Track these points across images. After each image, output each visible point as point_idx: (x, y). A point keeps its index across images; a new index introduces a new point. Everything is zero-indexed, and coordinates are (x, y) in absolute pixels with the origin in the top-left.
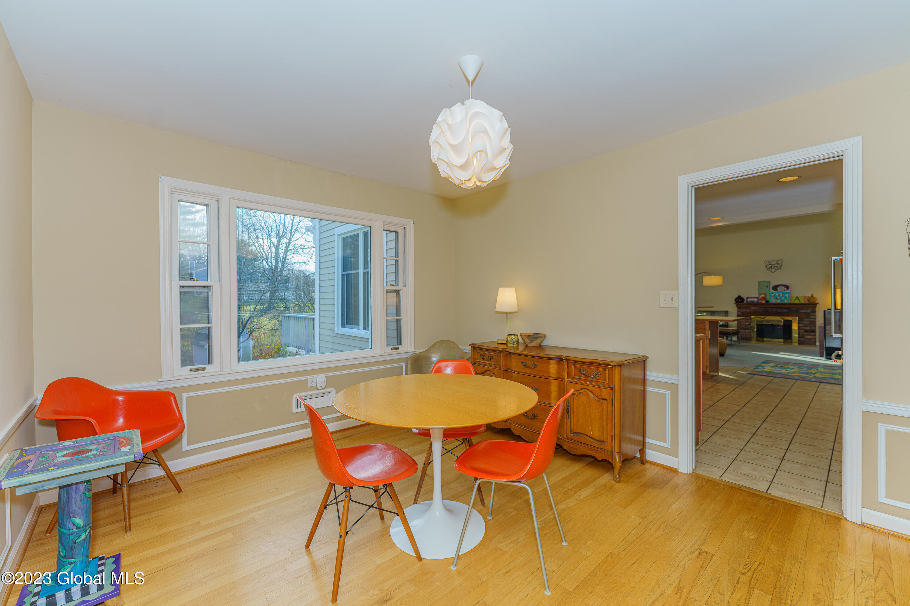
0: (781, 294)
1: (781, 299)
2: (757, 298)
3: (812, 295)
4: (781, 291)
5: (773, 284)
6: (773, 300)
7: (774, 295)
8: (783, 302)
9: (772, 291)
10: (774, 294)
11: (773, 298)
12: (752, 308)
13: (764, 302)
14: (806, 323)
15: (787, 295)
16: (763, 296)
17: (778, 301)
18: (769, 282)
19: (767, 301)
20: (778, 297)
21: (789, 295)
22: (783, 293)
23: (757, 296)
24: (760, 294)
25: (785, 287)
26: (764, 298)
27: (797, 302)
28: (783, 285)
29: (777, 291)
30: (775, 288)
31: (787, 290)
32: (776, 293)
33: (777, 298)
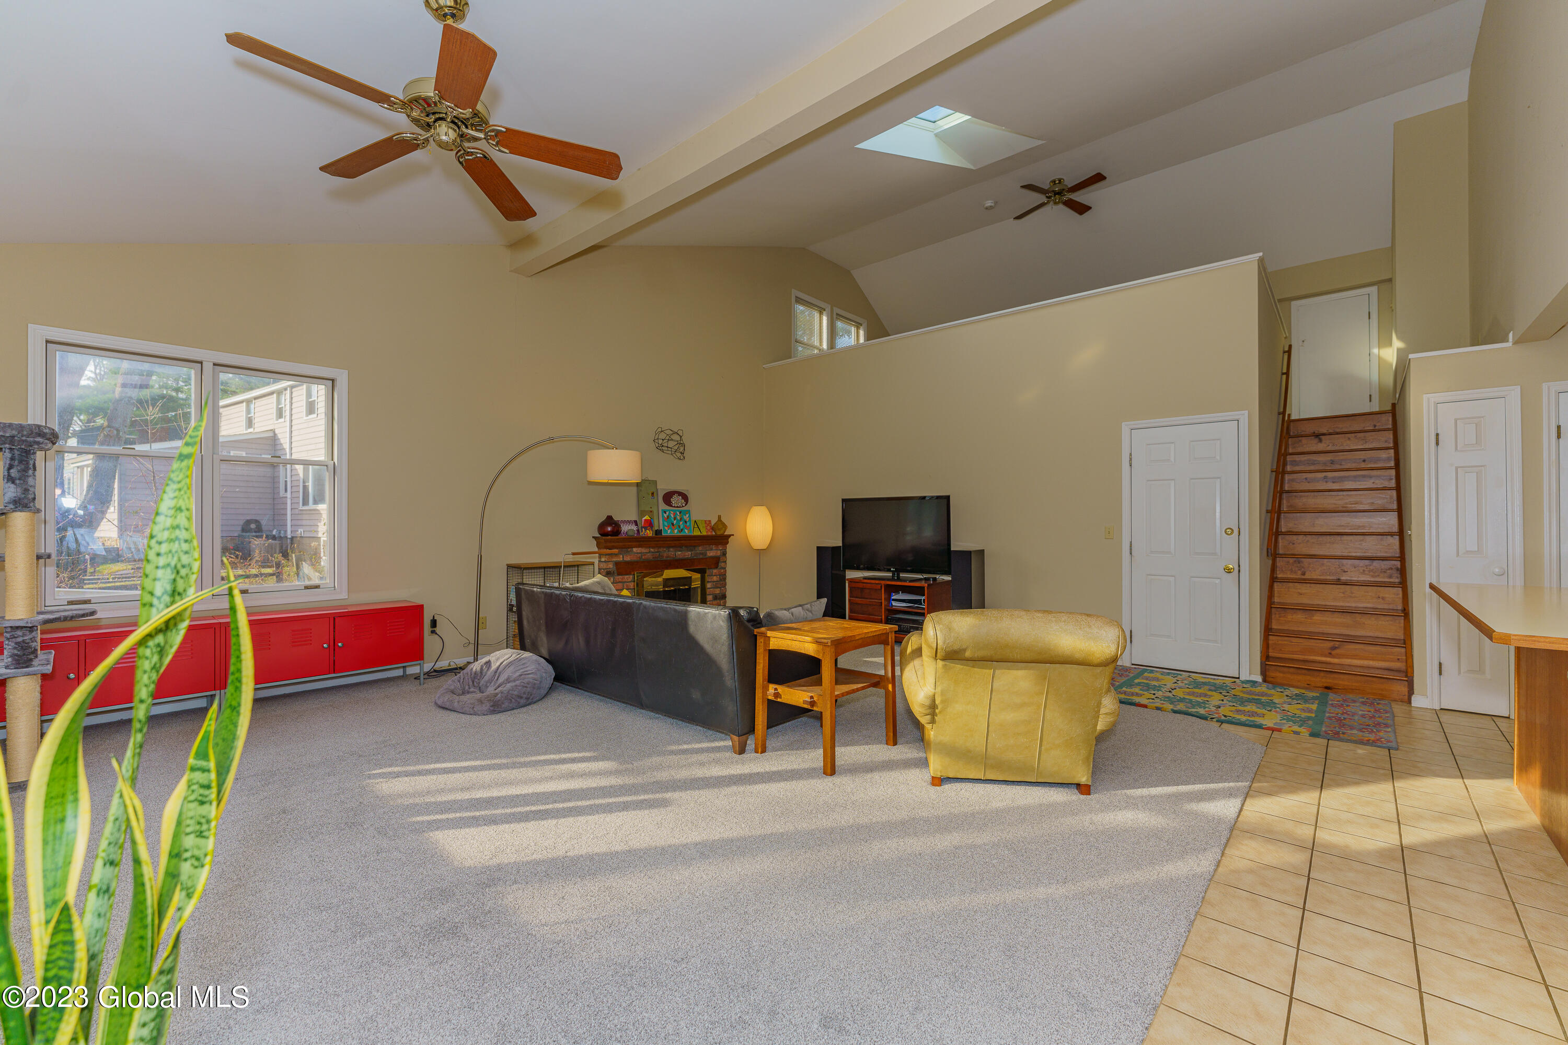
0: (678, 513)
1: (679, 527)
2: (636, 523)
3: (719, 517)
4: (677, 507)
5: (664, 487)
6: (666, 528)
7: (668, 517)
8: (682, 534)
9: (662, 506)
10: (667, 513)
11: (666, 524)
12: (634, 550)
13: (650, 533)
14: (715, 578)
15: (686, 517)
16: (647, 517)
17: (676, 532)
18: (655, 482)
19: (658, 532)
20: (675, 522)
21: (689, 516)
22: (680, 513)
23: (634, 518)
24: (641, 513)
25: (683, 498)
26: (649, 524)
27: (697, 533)
28: (680, 494)
29: (671, 506)
30: (668, 498)
31: (686, 505)
32: (669, 510)
33: (673, 524)
